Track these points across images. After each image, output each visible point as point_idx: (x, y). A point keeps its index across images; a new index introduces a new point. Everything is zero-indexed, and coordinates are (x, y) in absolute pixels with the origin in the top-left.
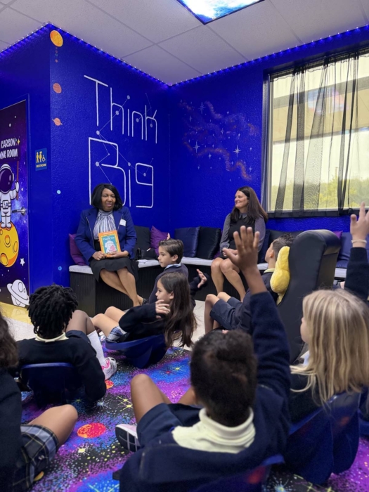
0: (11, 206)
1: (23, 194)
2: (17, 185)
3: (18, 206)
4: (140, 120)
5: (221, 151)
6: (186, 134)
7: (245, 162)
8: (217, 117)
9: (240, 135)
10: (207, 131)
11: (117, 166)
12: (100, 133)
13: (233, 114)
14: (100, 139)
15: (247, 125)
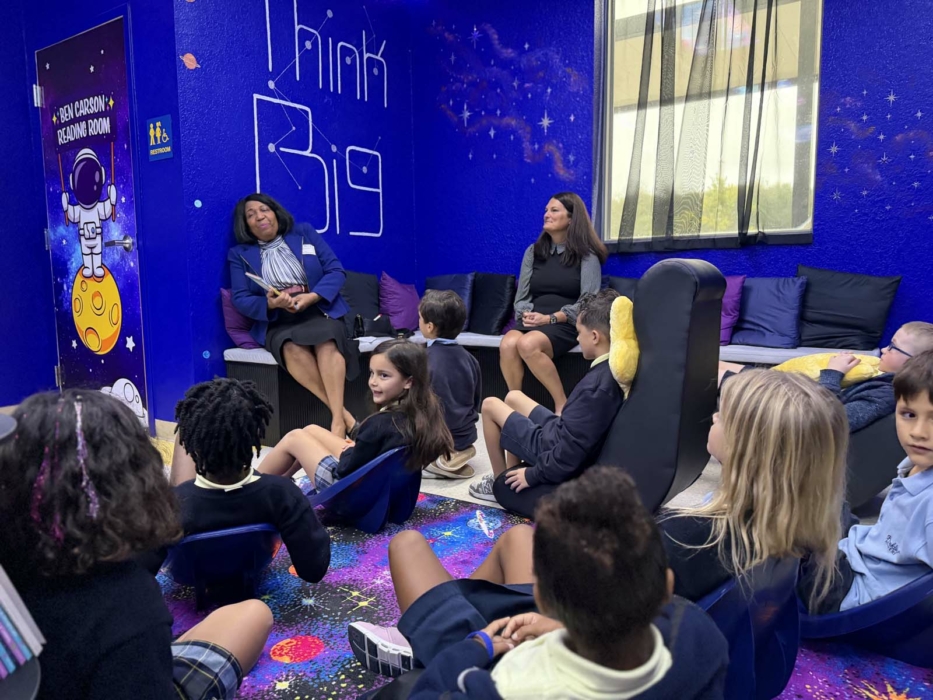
0: (101, 233)
1: (127, 208)
2: (112, 191)
3: (115, 232)
4: (354, 61)
5: (513, 123)
6: (444, 89)
7: (561, 145)
8: (506, 55)
9: (549, 90)
10: (485, 83)
11: (311, 152)
12: (276, 85)
13: (537, 50)
14: (275, 97)
15: (564, 72)
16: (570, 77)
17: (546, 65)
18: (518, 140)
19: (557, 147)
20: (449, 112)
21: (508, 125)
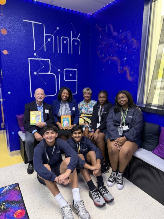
4: (67, 42)
5: (116, 59)
6: (98, 47)
7: (129, 68)
8: (114, 34)
9: (127, 47)
10: (109, 45)
11: (50, 73)
12: (37, 54)
13: (124, 32)
14: (37, 58)
15: (132, 40)
16: (133, 42)
17: (126, 38)
18: (117, 65)
19: (128, 68)
20: (99, 55)
21: (114, 59)
